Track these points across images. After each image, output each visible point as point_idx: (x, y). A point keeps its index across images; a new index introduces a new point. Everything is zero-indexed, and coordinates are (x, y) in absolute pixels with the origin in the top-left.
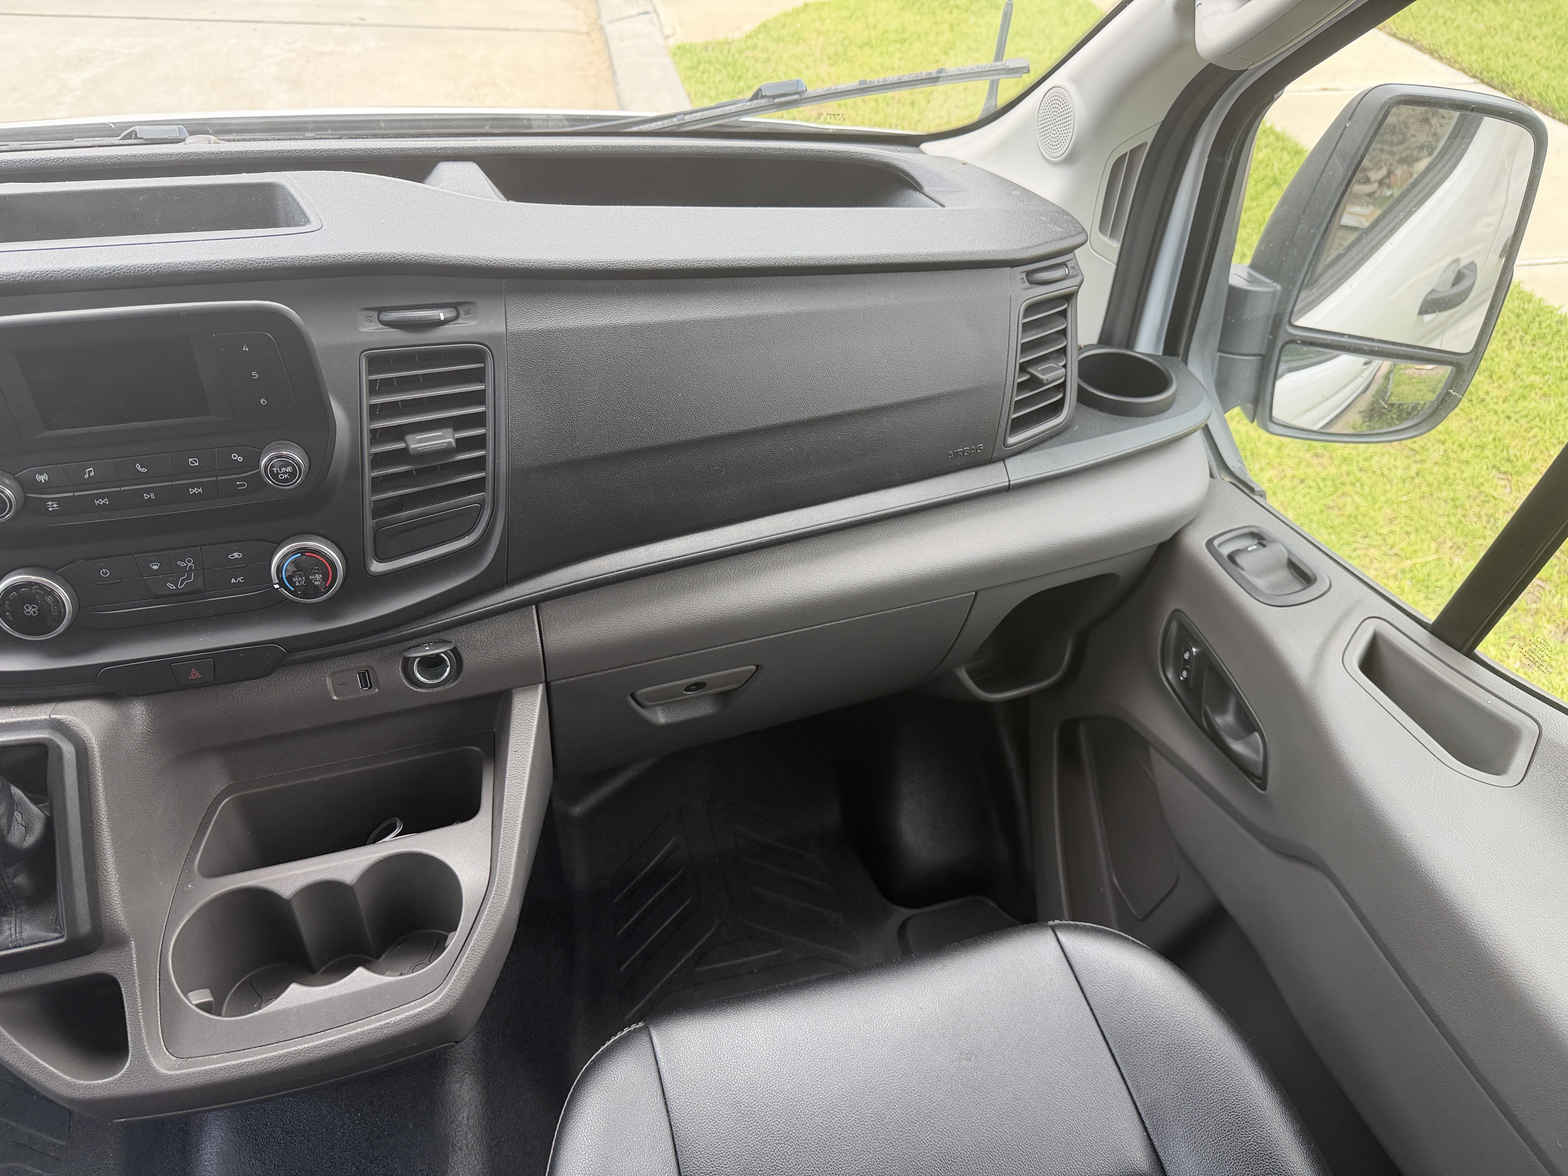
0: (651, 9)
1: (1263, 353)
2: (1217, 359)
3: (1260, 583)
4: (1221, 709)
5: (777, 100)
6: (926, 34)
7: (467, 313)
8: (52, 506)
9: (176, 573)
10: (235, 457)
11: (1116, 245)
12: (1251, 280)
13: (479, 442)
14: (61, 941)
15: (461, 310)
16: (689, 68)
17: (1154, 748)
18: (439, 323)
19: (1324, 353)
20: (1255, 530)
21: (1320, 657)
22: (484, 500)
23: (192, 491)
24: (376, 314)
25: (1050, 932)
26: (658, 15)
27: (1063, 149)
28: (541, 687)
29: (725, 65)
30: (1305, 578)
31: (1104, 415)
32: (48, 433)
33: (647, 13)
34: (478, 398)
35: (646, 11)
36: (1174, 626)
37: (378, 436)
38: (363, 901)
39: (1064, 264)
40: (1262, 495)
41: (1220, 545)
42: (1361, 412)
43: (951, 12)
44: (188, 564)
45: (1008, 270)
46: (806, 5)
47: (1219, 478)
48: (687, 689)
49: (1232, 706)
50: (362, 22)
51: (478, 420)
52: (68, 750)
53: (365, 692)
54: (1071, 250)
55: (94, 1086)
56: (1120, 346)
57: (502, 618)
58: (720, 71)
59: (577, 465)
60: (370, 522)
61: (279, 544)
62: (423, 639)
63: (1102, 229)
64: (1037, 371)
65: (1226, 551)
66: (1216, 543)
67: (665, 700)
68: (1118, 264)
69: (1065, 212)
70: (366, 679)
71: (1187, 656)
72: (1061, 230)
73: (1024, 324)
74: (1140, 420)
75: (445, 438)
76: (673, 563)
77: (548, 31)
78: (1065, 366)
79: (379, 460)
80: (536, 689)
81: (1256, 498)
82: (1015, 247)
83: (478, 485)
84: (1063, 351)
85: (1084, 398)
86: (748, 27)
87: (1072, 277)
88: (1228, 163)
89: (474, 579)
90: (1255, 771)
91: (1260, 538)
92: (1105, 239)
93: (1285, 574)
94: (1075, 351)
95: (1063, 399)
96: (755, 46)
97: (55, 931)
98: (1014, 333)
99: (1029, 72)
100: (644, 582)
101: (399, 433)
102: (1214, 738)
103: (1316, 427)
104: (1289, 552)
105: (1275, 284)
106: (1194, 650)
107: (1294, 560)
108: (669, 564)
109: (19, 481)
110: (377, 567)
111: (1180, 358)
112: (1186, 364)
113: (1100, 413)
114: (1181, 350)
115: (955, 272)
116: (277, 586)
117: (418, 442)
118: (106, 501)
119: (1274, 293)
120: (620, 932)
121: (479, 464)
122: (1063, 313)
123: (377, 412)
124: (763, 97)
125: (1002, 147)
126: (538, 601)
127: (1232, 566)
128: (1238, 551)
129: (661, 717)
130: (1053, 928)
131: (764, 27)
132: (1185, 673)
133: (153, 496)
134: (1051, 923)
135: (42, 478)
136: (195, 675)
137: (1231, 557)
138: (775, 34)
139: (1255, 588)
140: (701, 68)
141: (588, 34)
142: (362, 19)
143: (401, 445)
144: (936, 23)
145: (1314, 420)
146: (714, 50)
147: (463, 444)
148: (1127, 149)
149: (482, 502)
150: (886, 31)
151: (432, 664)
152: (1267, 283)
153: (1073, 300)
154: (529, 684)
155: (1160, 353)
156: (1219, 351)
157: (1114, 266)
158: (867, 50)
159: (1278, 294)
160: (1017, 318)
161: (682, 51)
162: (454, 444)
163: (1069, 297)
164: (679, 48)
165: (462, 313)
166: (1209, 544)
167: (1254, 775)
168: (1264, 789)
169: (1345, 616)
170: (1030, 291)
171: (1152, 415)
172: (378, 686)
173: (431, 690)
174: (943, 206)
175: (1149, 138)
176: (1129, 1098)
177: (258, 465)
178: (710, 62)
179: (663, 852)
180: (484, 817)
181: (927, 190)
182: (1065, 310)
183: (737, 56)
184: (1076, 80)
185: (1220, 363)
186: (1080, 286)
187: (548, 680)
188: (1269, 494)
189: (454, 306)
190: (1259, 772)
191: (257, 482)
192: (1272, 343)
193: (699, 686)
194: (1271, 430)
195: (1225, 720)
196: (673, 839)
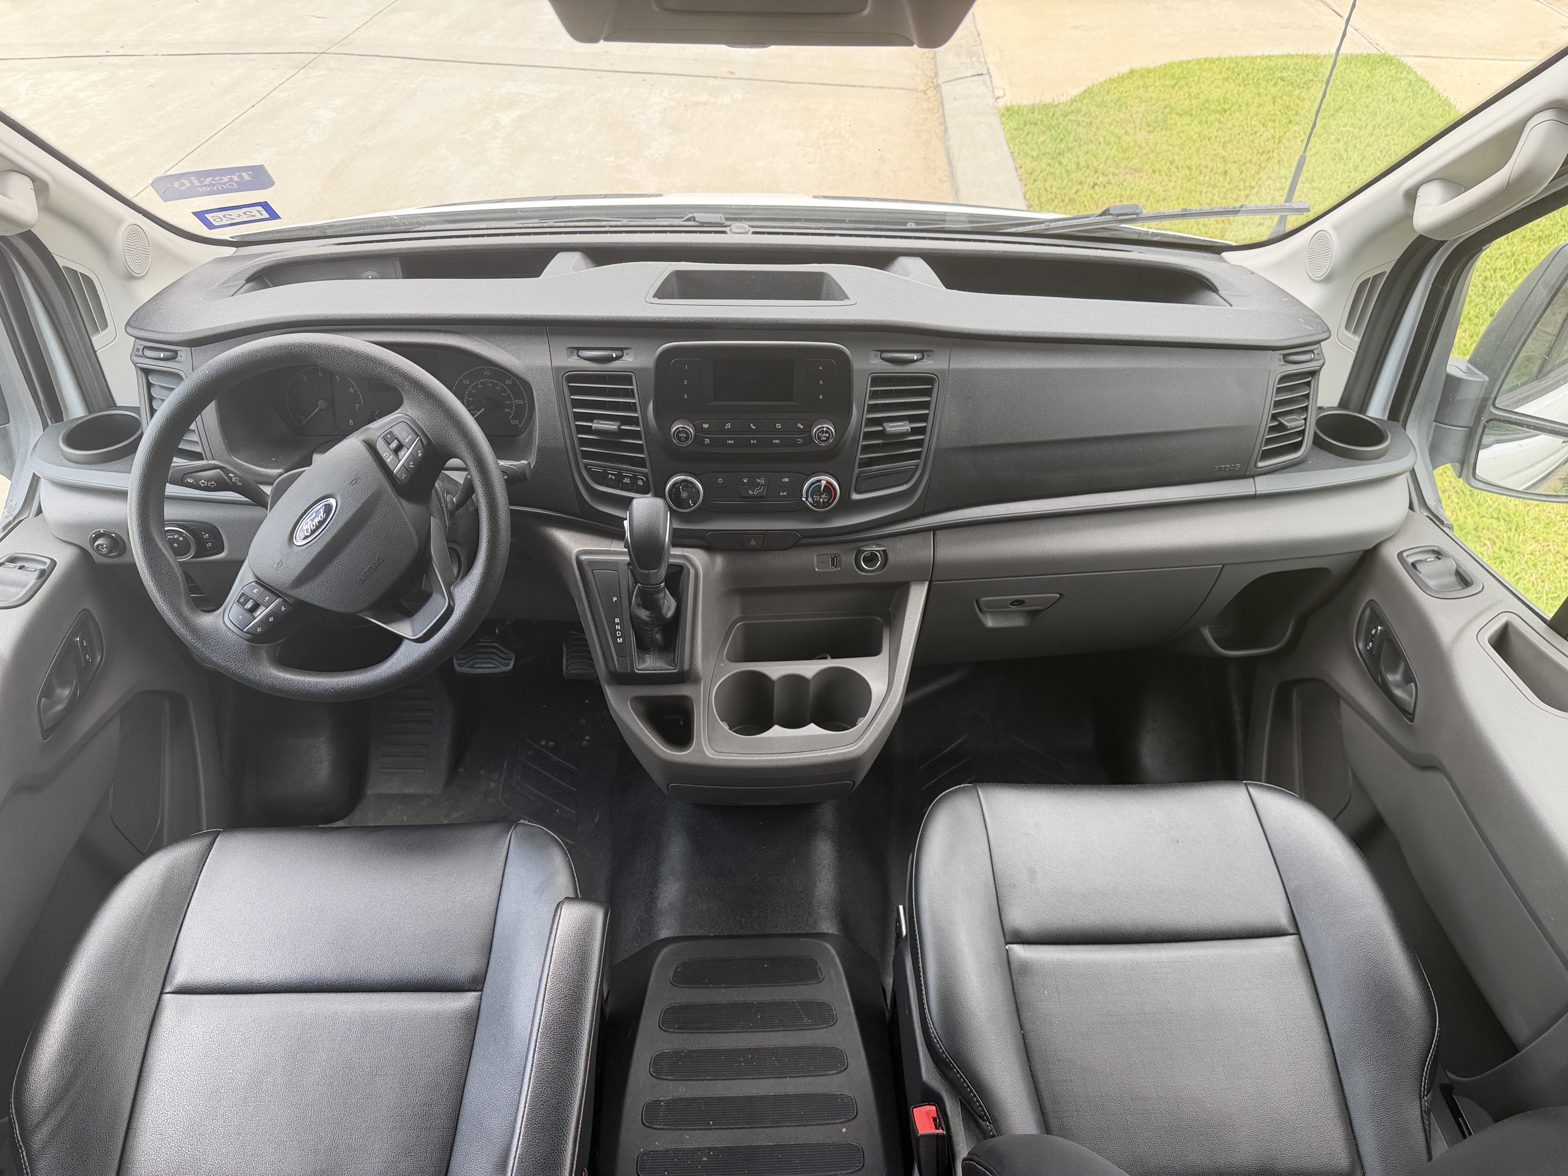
0: (985, 72)
1: (1471, 426)
2: (1433, 428)
3: (1431, 583)
4: (1394, 670)
5: (1119, 218)
6: (1247, 105)
7: (929, 356)
8: (707, 441)
9: (755, 485)
10: (799, 425)
11: (1357, 339)
12: (1469, 372)
13: (922, 431)
14: (675, 671)
15: (925, 354)
16: (1016, 129)
17: (1344, 700)
18: (913, 361)
19: (1526, 432)
20: (1435, 548)
21: (1461, 632)
22: (918, 465)
23: (775, 441)
24: (879, 353)
25: (1244, 786)
26: (991, 77)
27: (1323, 273)
28: (927, 583)
29: (1050, 127)
30: (1464, 580)
31: (1333, 456)
32: (716, 403)
33: (982, 74)
34: (926, 405)
35: (980, 73)
36: (1368, 611)
37: (871, 422)
38: (812, 689)
39: (1312, 351)
40: (1450, 527)
41: (1407, 556)
42: (1561, 479)
43: (1275, 85)
44: (761, 481)
45: (1270, 352)
46: (1132, 72)
47: (1418, 511)
48: (1012, 604)
49: (1401, 669)
50: (732, 76)
51: (924, 418)
52: (692, 571)
53: (832, 569)
54: (1318, 342)
55: (675, 755)
56: (1355, 411)
57: (913, 536)
58: (1044, 133)
59: (975, 449)
60: (857, 470)
61: (808, 476)
62: (871, 542)
63: (1346, 328)
64: (1286, 421)
65: (1410, 560)
66: (1405, 554)
67: (997, 610)
68: (1357, 353)
69: (1318, 317)
70: (835, 561)
71: (1373, 632)
72: (1311, 329)
73: (1278, 388)
74: (1358, 462)
75: (905, 427)
76: (1021, 516)
77: (889, 88)
78: (1305, 419)
79: (868, 436)
80: (924, 583)
81: (1444, 529)
82: (1277, 338)
83: (916, 456)
84: (1305, 409)
85: (1318, 442)
86: (1074, 92)
87: (1317, 360)
88: (1447, 289)
89: (903, 511)
90: (1407, 709)
91: (1438, 554)
92: (1349, 335)
93: (1453, 579)
94: (1315, 409)
95: (1302, 442)
96: (1079, 111)
97: (672, 666)
98: (1270, 394)
99: (1309, 211)
100: (999, 527)
101: (879, 422)
102: (1385, 689)
103: (1521, 489)
104: (1457, 564)
105: (1484, 376)
106: (1379, 628)
107: (1460, 570)
108: (1019, 516)
109: (694, 425)
110: (855, 496)
111: (1401, 423)
112: (1405, 429)
113: (1330, 454)
114: (1402, 418)
115: (1233, 351)
116: (804, 499)
117: (892, 428)
118: (733, 442)
119: (1483, 382)
120: (924, 788)
121: (919, 443)
122: (1308, 384)
123: (873, 408)
124: (1109, 214)
125: (1281, 265)
126: (935, 529)
127: (1412, 569)
128: (1420, 561)
129: (990, 622)
130: (1246, 785)
131: (1089, 92)
132: (1371, 644)
133: (755, 442)
134: (1245, 782)
135: (706, 426)
136: (753, 543)
137: (1414, 565)
138: (1099, 99)
139: (1426, 585)
140: (1026, 129)
141: (925, 92)
142: (732, 73)
143: (881, 428)
144: (1259, 95)
145: (1519, 482)
146: (1039, 113)
147: (914, 431)
148: (1371, 275)
149: (917, 466)
150: (1207, 101)
151: (871, 559)
152: (1477, 374)
153: (1317, 376)
154: (921, 580)
155: (1386, 418)
156: (1435, 421)
157: (1355, 354)
158: (1187, 120)
159: (1486, 383)
160: (1273, 384)
161: (1010, 112)
162: (910, 430)
163: (1313, 373)
164: (1008, 109)
165: (925, 356)
166: (1400, 555)
167: (1406, 712)
168: (1412, 722)
169: (1488, 609)
170: (1284, 367)
171: (1368, 460)
172: (840, 566)
173: (867, 574)
174: (1231, 306)
175: (1388, 269)
176: (1281, 883)
177: (810, 432)
178: (1035, 124)
179: (956, 743)
180: (884, 656)
181: (1221, 292)
182: (1309, 382)
183: (1061, 119)
184: (1337, 228)
185: (1435, 430)
186: (1321, 367)
187: (933, 579)
188: (1455, 528)
189: (922, 352)
190: (1411, 710)
191: (809, 440)
192: (1478, 419)
193: (1020, 602)
194: (1473, 484)
195: (1393, 678)
196: (965, 736)
